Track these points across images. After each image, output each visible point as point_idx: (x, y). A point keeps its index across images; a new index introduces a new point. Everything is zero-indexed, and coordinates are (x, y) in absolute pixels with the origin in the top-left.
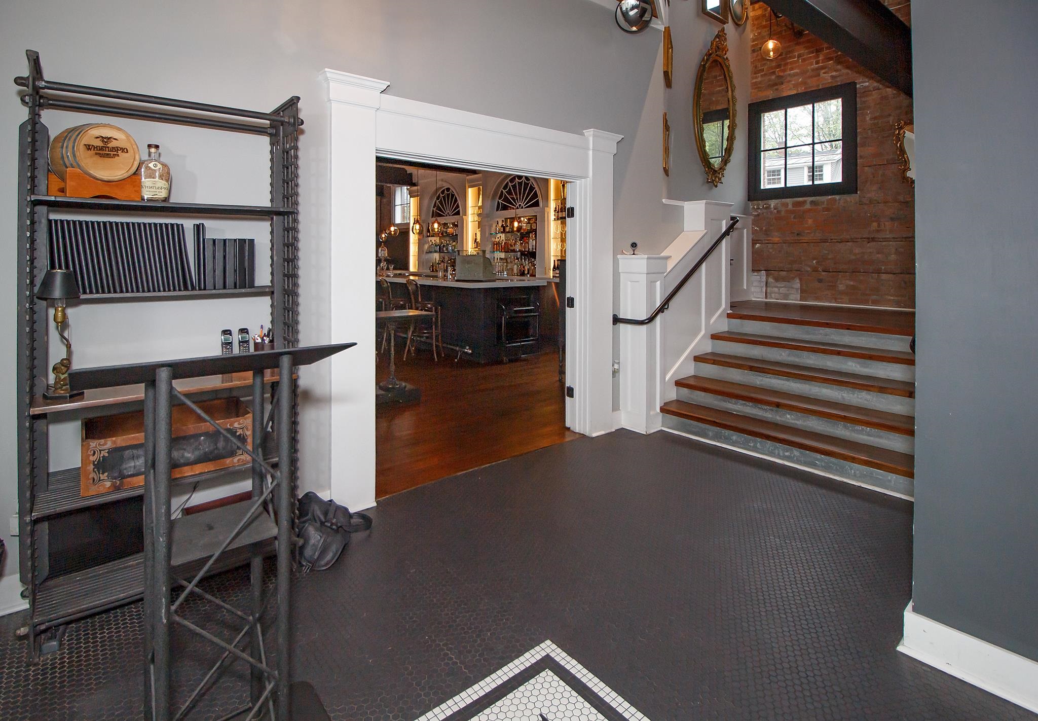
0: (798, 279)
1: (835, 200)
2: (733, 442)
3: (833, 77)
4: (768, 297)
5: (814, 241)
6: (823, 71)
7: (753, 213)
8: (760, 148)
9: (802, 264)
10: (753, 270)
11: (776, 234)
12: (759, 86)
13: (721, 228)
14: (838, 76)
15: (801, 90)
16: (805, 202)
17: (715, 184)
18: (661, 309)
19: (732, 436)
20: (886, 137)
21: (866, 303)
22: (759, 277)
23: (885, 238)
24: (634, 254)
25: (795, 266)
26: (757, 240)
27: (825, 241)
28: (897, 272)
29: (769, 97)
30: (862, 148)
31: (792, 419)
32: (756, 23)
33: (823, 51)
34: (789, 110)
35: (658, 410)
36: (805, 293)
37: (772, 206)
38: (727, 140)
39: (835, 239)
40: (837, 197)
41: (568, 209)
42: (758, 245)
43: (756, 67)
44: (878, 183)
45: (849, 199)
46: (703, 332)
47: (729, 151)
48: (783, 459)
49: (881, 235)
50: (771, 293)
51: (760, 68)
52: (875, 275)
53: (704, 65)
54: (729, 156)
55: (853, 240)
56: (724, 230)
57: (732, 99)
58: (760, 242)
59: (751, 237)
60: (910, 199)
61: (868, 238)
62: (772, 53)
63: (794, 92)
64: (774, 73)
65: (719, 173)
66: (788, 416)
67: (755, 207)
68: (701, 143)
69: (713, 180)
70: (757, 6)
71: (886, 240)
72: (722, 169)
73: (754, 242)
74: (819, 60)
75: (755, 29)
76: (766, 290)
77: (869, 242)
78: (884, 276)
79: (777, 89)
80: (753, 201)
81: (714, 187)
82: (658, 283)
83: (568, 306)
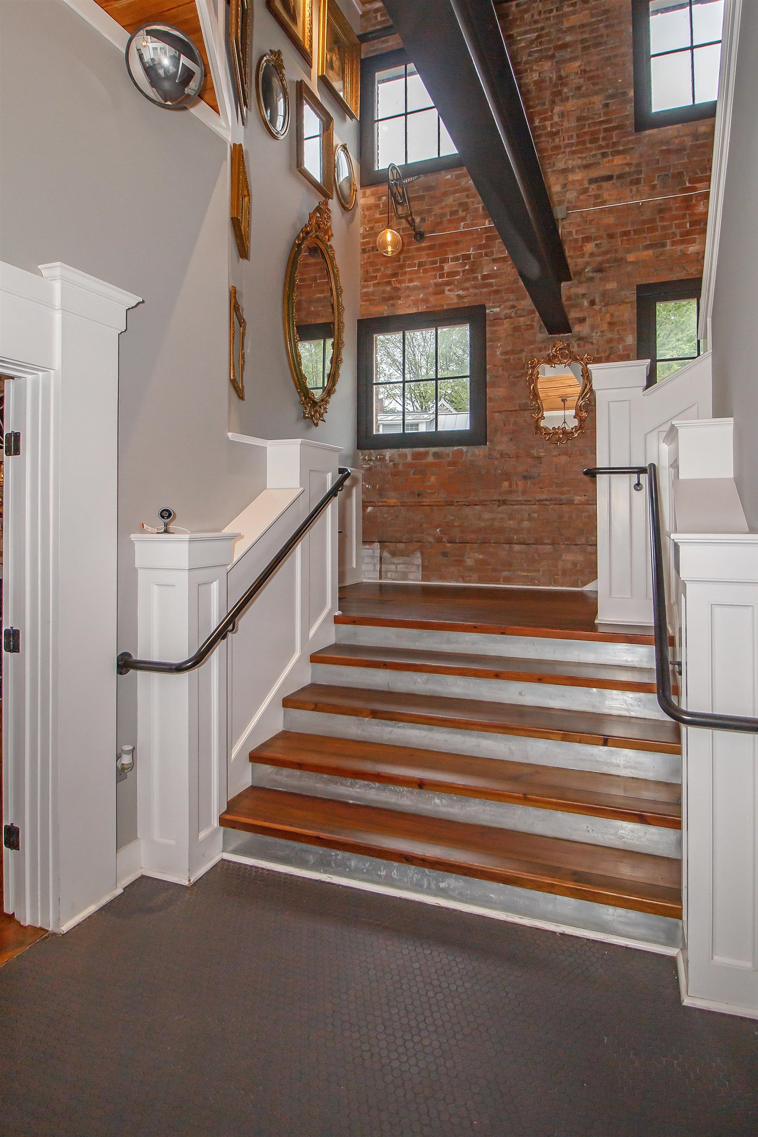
0: (419, 553)
1: (461, 453)
2: (350, 870)
3: (459, 296)
4: (383, 577)
5: (438, 504)
6: (449, 288)
7: (364, 466)
8: (372, 380)
9: (423, 533)
10: (363, 542)
11: (393, 494)
12: (371, 297)
13: (325, 484)
14: (466, 296)
15: (422, 308)
16: (427, 453)
17: (315, 422)
18: (221, 634)
19: (349, 859)
20: (518, 377)
21: (497, 581)
22: (371, 551)
23: (517, 501)
24: (166, 531)
25: (416, 536)
26: (368, 502)
27: (451, 504)
28: (530, 542)
29: (383, 314)
30: (492, 389)
31: (444, 806)
32: (367, 213)
33: (448, 262)
34: (407, 333)
35: (215, 823)
36: (427, 570)
37: (387, 458)
38: (331, 362)
39: (462, 502)
40: (464, 448)
41: (9, 436)
42: (369, 509)
43: (367, 272)
44: (509, 433)
45: (477, 452)
46: (297, 655)
47: (333, 377)
48: (436, 895)
49: (513, 497)
50: (386, 572)
51: (372, 275)
52: (507, 546)
53: (299, 245)
54: (334, 385)
55: (482, 503)
56: (329, 487)
57: (338, 307)
58: (372, 504)
59: (361, 497)
60: (543, 454)
61: (499, 501)
62: (390, 249)
63: (413, 310)
64: (389, 283)
65: (320, 407)
66: (437, 801)
67: (367, 458)
68: (295, 362)
69: (311, 415)
70: (368, 191)
71: (519, 503)
72: (325, 401)
73: (365, 506)
74: (444, 274)
75: (366, 222)
76: (381, 568)
77: (499, 506)
78: (517, 547)
79: (393, 305)
80: (364, 449)
81: (314, 427)
82: (215, 586)
83: (8, 649)
